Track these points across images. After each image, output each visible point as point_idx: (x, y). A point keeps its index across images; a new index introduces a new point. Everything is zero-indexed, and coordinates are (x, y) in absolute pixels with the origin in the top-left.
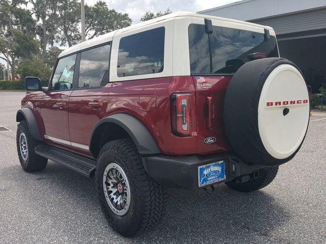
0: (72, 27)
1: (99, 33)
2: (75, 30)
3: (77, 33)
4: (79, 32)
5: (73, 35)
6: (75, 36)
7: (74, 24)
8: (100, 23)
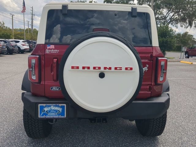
0: (160, 11)
1: (176, 15)
2: (161, 13)
3: (163, 15)
4: (164, 15)
5: (160, 16)
6: (161, 17)
7: (161, 10)
8: (176, 8)
